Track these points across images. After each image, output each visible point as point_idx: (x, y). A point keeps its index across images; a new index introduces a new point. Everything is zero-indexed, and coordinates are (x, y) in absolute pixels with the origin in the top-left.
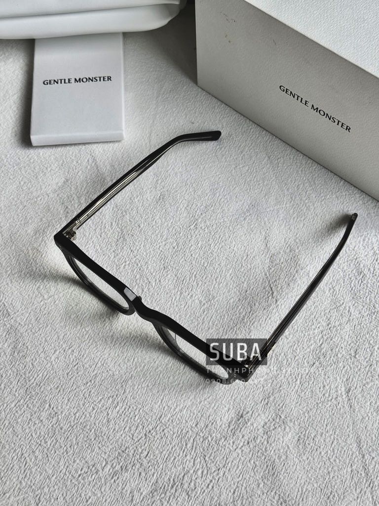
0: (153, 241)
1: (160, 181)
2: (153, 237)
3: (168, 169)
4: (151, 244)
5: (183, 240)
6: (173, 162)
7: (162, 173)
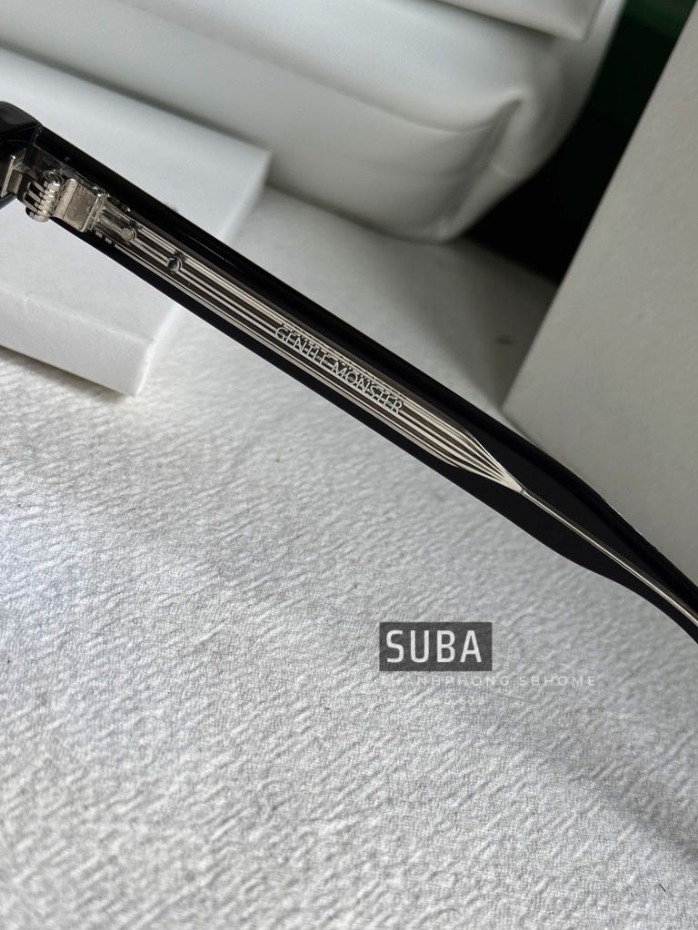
0: (90, 792)
2: (94, 775)
4: (71, 802)
5: (254, 867)
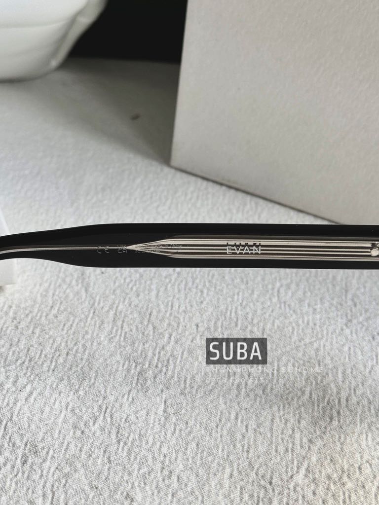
1: (150, 373)
3: (161, 343)
6: (169, 324)
7: (150, 354)
